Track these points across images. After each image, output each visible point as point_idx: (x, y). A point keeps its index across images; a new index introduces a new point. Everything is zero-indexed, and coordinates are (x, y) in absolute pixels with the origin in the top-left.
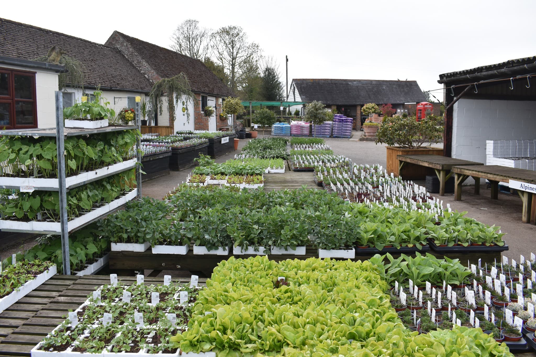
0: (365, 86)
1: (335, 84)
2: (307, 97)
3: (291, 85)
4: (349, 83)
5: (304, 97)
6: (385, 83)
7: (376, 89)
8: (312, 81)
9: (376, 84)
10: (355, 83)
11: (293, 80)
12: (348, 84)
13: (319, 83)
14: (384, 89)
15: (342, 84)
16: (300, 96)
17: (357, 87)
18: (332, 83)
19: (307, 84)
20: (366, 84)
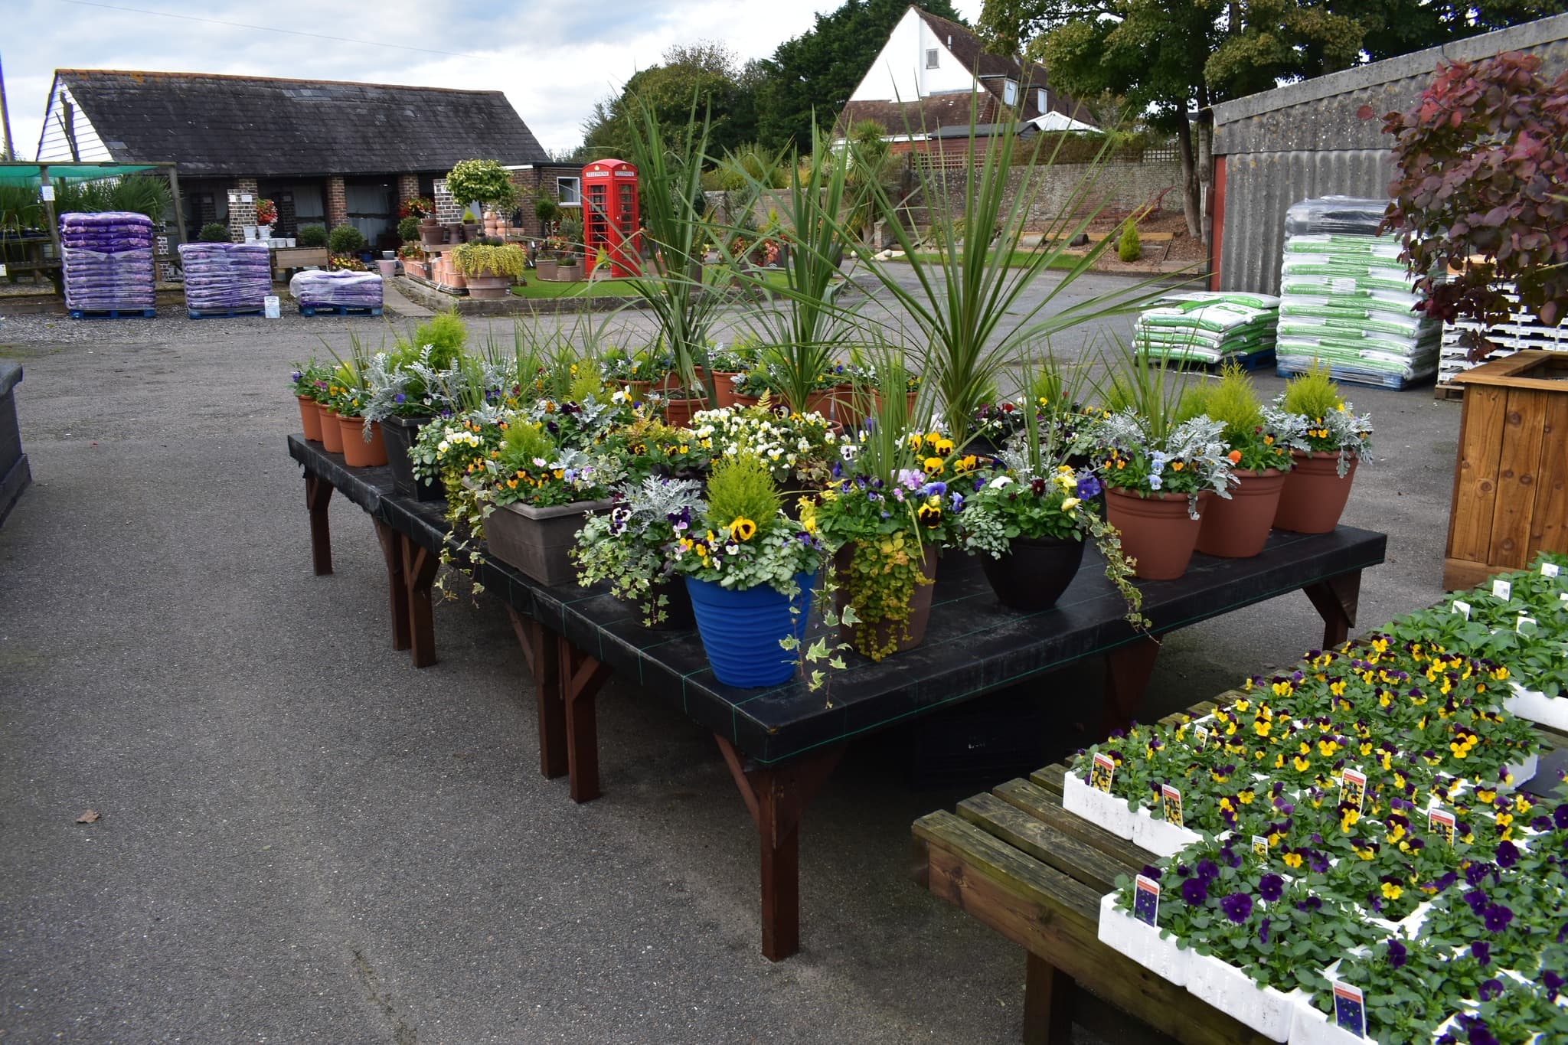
0: (344, 104)
1: (236, 94)
2: (131, 144)
3: (52, 96)
4: (288, 94)
5: (122, 145)
6: (410, 98)
7: (382, 118)
8: (140, 81)
9: (378, 100)
10: (306, 93)
11: (58, 74)
12: (282, 98)
13: (171, 91)
14: (408, 119)
15: (262, 96)
16: (105, 140)
17: (317, 106)
18: (222, 92)
19: (122, 90)
20: (348, 98)
